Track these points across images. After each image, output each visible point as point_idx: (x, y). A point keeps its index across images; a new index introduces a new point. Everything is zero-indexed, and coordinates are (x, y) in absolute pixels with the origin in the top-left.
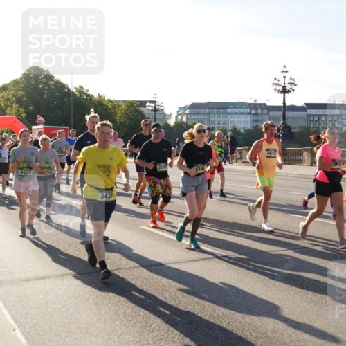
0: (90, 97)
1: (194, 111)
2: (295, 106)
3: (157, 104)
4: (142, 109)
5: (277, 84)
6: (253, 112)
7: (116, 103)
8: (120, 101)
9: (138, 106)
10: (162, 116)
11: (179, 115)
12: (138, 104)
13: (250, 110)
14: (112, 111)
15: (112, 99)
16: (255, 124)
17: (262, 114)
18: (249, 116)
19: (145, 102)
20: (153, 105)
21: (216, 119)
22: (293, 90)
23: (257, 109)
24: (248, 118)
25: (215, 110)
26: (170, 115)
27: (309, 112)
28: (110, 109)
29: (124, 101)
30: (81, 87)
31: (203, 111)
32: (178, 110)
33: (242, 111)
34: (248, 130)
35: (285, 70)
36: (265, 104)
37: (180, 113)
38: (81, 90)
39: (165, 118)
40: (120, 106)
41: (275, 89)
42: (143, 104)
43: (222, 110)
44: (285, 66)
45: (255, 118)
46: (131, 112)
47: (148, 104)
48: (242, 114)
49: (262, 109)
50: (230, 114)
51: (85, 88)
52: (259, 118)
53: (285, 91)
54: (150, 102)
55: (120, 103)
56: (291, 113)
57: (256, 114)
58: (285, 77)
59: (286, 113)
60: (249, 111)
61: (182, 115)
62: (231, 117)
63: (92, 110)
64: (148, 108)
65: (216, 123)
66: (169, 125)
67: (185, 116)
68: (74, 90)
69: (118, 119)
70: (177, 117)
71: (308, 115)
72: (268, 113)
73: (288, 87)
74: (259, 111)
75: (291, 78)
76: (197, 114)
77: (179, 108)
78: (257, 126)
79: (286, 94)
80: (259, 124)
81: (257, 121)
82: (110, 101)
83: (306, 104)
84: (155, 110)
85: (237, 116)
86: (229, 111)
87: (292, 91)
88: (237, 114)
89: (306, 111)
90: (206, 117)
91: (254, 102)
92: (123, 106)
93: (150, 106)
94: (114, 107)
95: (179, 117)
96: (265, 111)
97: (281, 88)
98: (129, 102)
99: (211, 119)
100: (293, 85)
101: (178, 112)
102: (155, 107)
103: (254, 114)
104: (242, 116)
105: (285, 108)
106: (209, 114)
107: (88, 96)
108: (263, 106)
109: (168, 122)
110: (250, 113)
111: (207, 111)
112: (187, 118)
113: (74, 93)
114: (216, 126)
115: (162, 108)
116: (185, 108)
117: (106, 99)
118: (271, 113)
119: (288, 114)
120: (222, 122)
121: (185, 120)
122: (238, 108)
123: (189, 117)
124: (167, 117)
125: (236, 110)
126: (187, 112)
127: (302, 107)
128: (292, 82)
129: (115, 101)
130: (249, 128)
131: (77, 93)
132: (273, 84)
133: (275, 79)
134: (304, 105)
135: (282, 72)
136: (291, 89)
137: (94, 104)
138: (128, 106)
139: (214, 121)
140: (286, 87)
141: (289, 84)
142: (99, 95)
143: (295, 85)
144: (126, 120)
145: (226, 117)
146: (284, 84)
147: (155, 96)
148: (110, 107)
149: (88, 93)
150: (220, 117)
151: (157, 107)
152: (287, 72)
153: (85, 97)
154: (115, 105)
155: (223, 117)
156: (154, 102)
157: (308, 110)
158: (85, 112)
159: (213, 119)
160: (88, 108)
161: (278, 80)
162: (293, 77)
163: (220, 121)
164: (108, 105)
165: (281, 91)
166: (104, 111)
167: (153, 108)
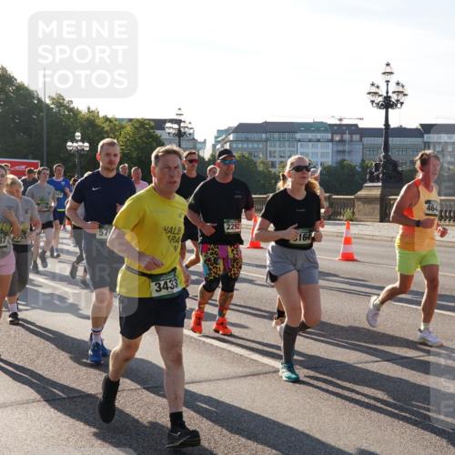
0: (75, 113)
1: (243, 136)
2: (405, 129)
3: (182, 125)
4: (158, 132)
5: (376, 93)
6: (337, 138)
7: (117, 123)
8: (123, 120)
9: (152, 128)
10: (190, 145)
11: (218, 142)
12: (152, 124)
13: (332, 134)
15: (110, 116)
16: (340, 158)
17: (352, 141)
18: (330, 144)
19: (164, 121)
20: (176, 126)
21: (277, 149)
22: (402, 103)
23: (342, 133)
24: (329, 148)
25: (276, 135)
26: (205, 141)
27: (428, 137)
29: (130, 120)
30: (60, 97)
31: (255, 136)
32: (216, 134)
33: (319, 136)
34: (329, 167)
35: (388, 70)
36: (356, 125)
37: (220, 139)
38: (59, 102)
39: (195, 148)
40: (123, 127)
41: (373, 102)
42: (160, 124)
43: (286, 135)
44: (388, 65)
45: (341, 148)
46: (141, 138)
47: (168, 125)
48: (319, 141)
49: (351, 134)
50: (299, 141)
51: (67, 99)
52: (347, 148)
53: (388, 104)
54: (172, 121)
55: (124, 123)
56: (398, 139)
57: (342, 141)
58: (388, 82)
59: (390, 139)
60: (329, 136)
61: (224, 142)
62: (301, 145)
63: (78, 134)
64: (167, 130)
65: (277, 155)
66: (203, 159)
67: (228, 144)
68: (48, 101)
70: (214, 146)
71: (425, 143)
72: (361, 140)
73: (394, 98)
74: (347, 137)
75: (398, 84)
76: (247, 140)
77: (218, 131)
78: (344, 160)
79: (390, 110)
80: (347, 158)
81: (344, 152)
82: (107, 119)
83: (421, 125)
84: (180, 134)
85: (310, 144)
86: (298, 136)
87: (399, 105)
88: (310, 141)
89: (423, 137)
90: (261, 146)
91: (338, 122)
92: (129, 128)
93: (171, 128)
95: (219, 146)
96: (356, 137)
97: (381, 99)
98: (138, 120)
99: (269, 149)
100: (401, 95)
101: (216, 138)
102: (179, 130)
103: (339, 141)
104: (319, 144)
105: (388, 131)
106: (267, 140)
107: (71, 110)
108: (353, 129)
109: (201, 154)
110: (332, 140)
111: (264, 136)
112: (231, 147)
113: (47, 106)
114: (277, 160)
115: (191, 131)
116: (228, 132)
117: (101, 115)
118: (366, 140)
119: (392, 141)
120: (287, 154)
122: (313, 131)
123: (234, 146)
124: (198, 146)
125: (310, 136)
126: (231, 137)
127: (417, 129)
128: (401, 89)
129: (116, 120)
130: (330, 163)
131: (52, 106)
132: (369, 93)
133: (373, 85)
134: (420, 127)
135: (384, 73)
136: (398, 101)
137: (81, 124)
138: (136, 128)
139: (275, 152)
140: (390, 97)
141: (394, 92)
142: (89, 109)
143: (405, 95)
144: (133, 150)
145: (294, 146)
146: (387, 93)
147: (180, 112)
148: (107, 128)
149: (71, 106)
150: (284, 146)
151: (182, 129)
152: (391, 73)
153: (67, 113)
154: (115, 125)
155: (289, 146)
156: (178, 122)
157: (425, 136)
158: (66, 137)
159: (272, 149)
160: (71, 130)
161: (378, 87)
162: (401, 82)
163: (284, 152)
164: (104, 125)
165: (382, 105)
166: (98, 135)
167: (176, 132)
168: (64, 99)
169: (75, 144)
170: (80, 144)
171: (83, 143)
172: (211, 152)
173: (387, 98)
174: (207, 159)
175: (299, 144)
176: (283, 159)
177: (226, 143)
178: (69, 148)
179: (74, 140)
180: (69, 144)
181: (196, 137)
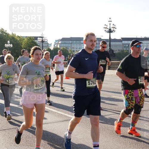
0: (8, 34)
1: (64, 42)
2: (116, 39)
3: (43, 38)
4: (36, 41)
5: (106, 28)
7: (22, 38)
8: (24, 37)
9: (33, 39)
10: (46, 45)
11: (55, 44)
12: (34, 38)
14: (20, 42)
15: (19, 36)
17: (99, 43)
19: (37, 37)
20: (41, 39)
21: (75, 46)
22: (115, 31)
25: (75, 42)
26: (51, 44)
27: (124, 42)
28: (18, 41)
29: (26, 37)
30: (2, 29)
31: (68, 42)
32: (55, 41)
35: (110, 20)
36: (100, 38)
37: (56, 43)
38: (2, 31)
39: (48, 46)
41: (105, 31)
43: (78, 41)
44: (110, 18)
46: (30, 43)
47: (39, 38)
49: (99, 41)
51: (5, 30)
52: (97, 46)
53: (110, 31)
54: (40, 37)
55: (24, 38)
56: (114, 43)
58: (110, 24)
59: (111, 43)
61: (57, 44)
63: (9, 42)
64: (38, 40)
65: (75, 48)
66: (51, 50)
69: (23, 46)
70: (54, 45)
71: (123, 44)
73: (112, 29)
75: (113, 25)
76: (65, 43)
77: (56, 40)
79: (111, 33)
80: (97, 49)
82: (18, 37)
83: (122, 38)
84: (43, 41)
86: (82, 42)
87: (114, 32)
90: (70, 45)
92: (26, 40)
93: (40, 40)
94: (21, 40)
95: (56, 45)
97: (108, 30)
98: (29, 37)
99: (72, 46)
100: (114, 28)
101: (55, 42)
102: (42, 40)
105: (110, 40)
106: (71, 43)
107: (6, 34)
109: (50, 48)
111: (71, 42)
112: (60, 46)
114: (75, 50)
115: (46, 40)
116: (59, 41)
117: (16, 35)
120: (78, 48)
121: (58, 47)
123: (61, 45)
124: (49, 45)
126: (60, 42)
127: (120, 39)
128: (114, 26)
129: (22, 37)
132: (104, 28)
133: (105, 25)
134: (121, 39)
135: (109, 21)
136: (113, 30)
137: (10, 38)
138: (28, 39)
139: (74, 47)
140: (111, 29)
141: (112, 27)
142: (12, 33)
143: (116, 28)
144: (27, 47)
145: (80, 45)
146: (110, 28)
147: (42, 34)
148: (18, 40)
149: (6, 32)
150: (77, 45)
151: (43, 40)
152: (111, 21)
153: (5, 34)
154: (21, 39)
155: (79, 45)
156: (42, 37)
157: (123, 41)
158: (5, 43)
159: (73, 46)
160: (6, 40)
161: (107, 26)
162: (114, 24)
163: (77, 47)
164: (17, 39)
165: (108, 32)
166: (15, 42)
167: (41, 41)
168: (4, 30)
169: (8, 45)
170: (9, 45)
171: (10, 44)
172: (53, 47)
173: (110, 29)
174: (52, 50)
175: (82, 44)
176: (77, 50)
177: (58, 44)
178: (6, 46)
179: (7, 44)
180: (6, 45)
181: (48, 42)
